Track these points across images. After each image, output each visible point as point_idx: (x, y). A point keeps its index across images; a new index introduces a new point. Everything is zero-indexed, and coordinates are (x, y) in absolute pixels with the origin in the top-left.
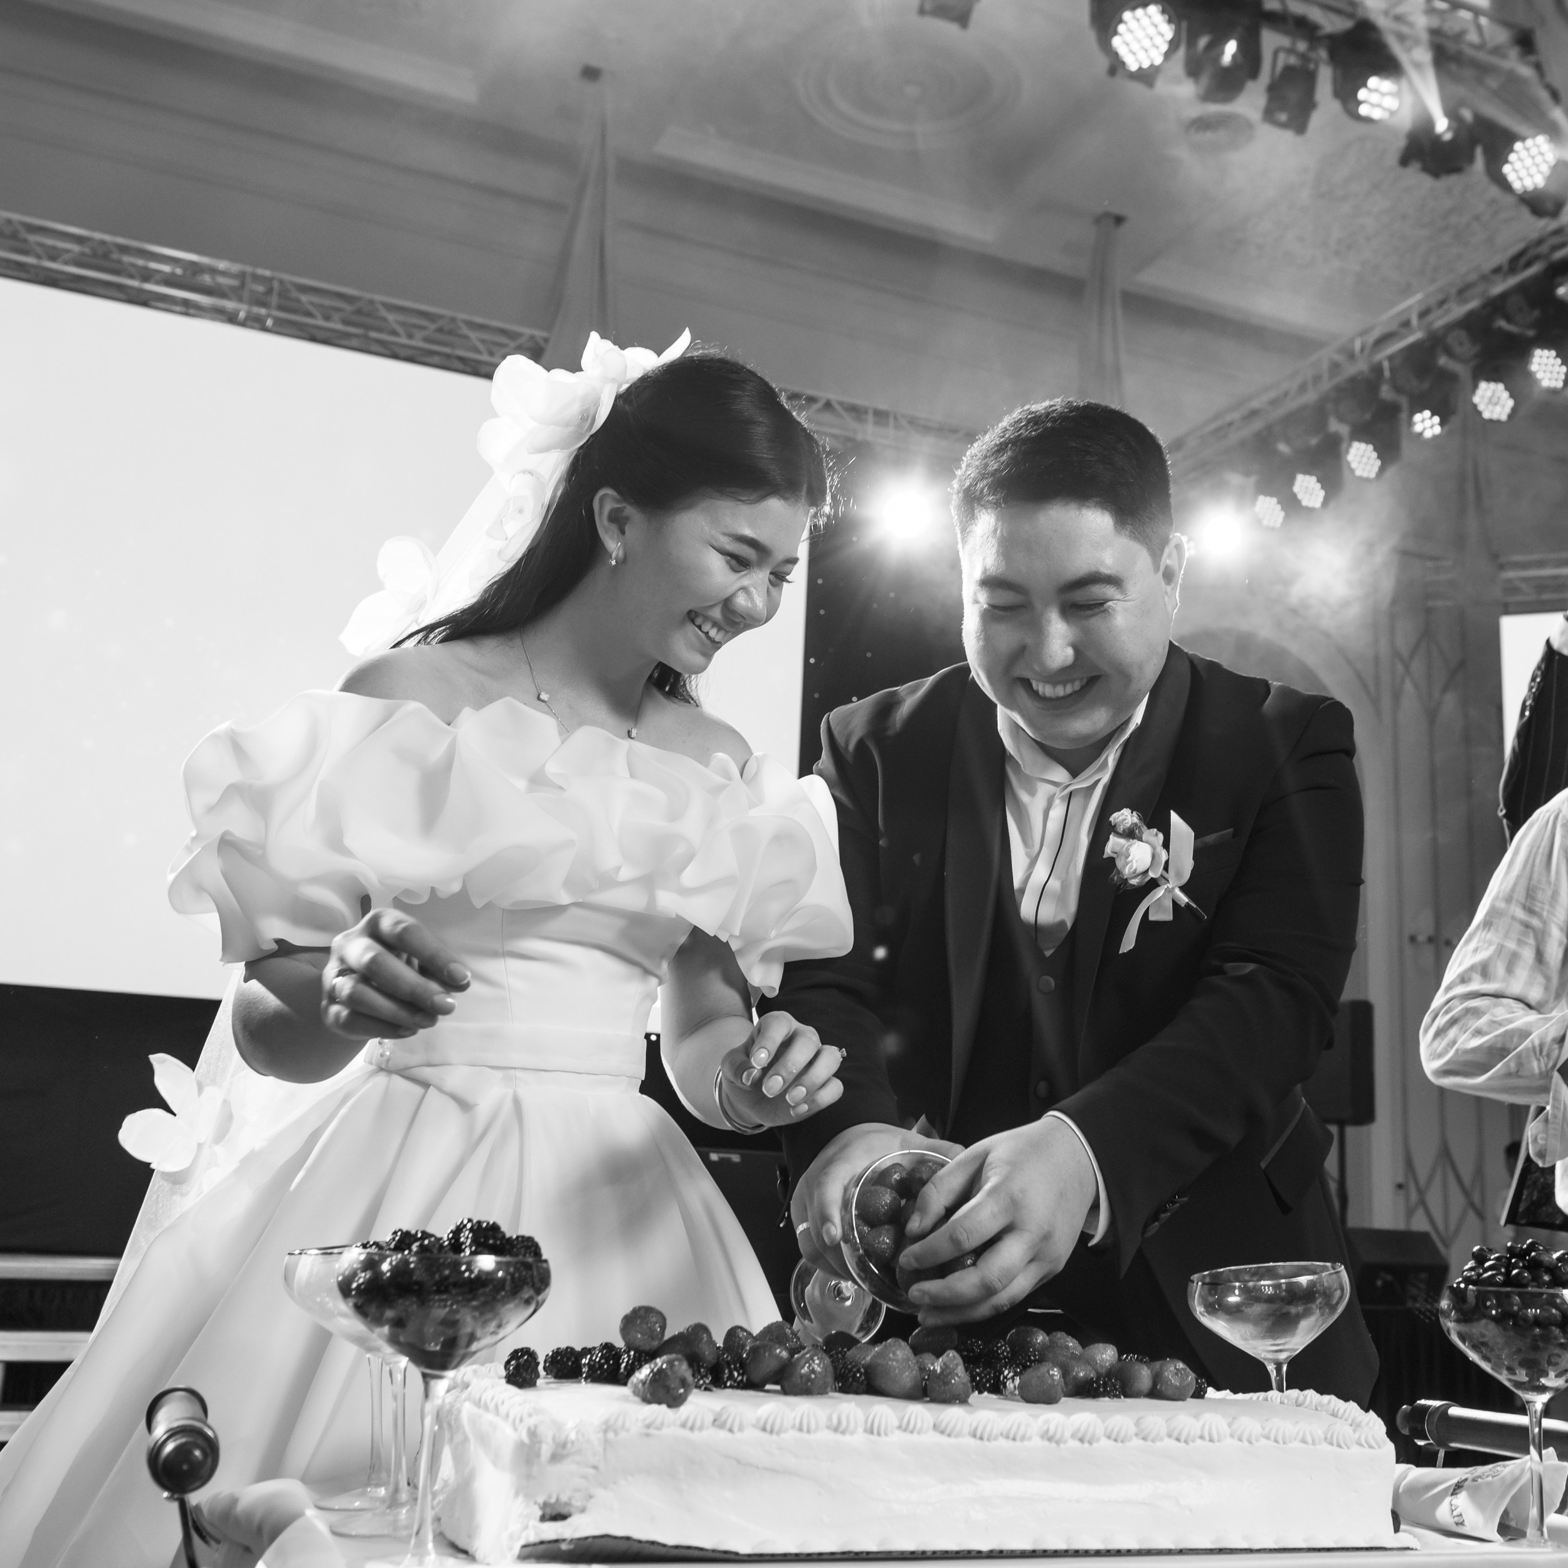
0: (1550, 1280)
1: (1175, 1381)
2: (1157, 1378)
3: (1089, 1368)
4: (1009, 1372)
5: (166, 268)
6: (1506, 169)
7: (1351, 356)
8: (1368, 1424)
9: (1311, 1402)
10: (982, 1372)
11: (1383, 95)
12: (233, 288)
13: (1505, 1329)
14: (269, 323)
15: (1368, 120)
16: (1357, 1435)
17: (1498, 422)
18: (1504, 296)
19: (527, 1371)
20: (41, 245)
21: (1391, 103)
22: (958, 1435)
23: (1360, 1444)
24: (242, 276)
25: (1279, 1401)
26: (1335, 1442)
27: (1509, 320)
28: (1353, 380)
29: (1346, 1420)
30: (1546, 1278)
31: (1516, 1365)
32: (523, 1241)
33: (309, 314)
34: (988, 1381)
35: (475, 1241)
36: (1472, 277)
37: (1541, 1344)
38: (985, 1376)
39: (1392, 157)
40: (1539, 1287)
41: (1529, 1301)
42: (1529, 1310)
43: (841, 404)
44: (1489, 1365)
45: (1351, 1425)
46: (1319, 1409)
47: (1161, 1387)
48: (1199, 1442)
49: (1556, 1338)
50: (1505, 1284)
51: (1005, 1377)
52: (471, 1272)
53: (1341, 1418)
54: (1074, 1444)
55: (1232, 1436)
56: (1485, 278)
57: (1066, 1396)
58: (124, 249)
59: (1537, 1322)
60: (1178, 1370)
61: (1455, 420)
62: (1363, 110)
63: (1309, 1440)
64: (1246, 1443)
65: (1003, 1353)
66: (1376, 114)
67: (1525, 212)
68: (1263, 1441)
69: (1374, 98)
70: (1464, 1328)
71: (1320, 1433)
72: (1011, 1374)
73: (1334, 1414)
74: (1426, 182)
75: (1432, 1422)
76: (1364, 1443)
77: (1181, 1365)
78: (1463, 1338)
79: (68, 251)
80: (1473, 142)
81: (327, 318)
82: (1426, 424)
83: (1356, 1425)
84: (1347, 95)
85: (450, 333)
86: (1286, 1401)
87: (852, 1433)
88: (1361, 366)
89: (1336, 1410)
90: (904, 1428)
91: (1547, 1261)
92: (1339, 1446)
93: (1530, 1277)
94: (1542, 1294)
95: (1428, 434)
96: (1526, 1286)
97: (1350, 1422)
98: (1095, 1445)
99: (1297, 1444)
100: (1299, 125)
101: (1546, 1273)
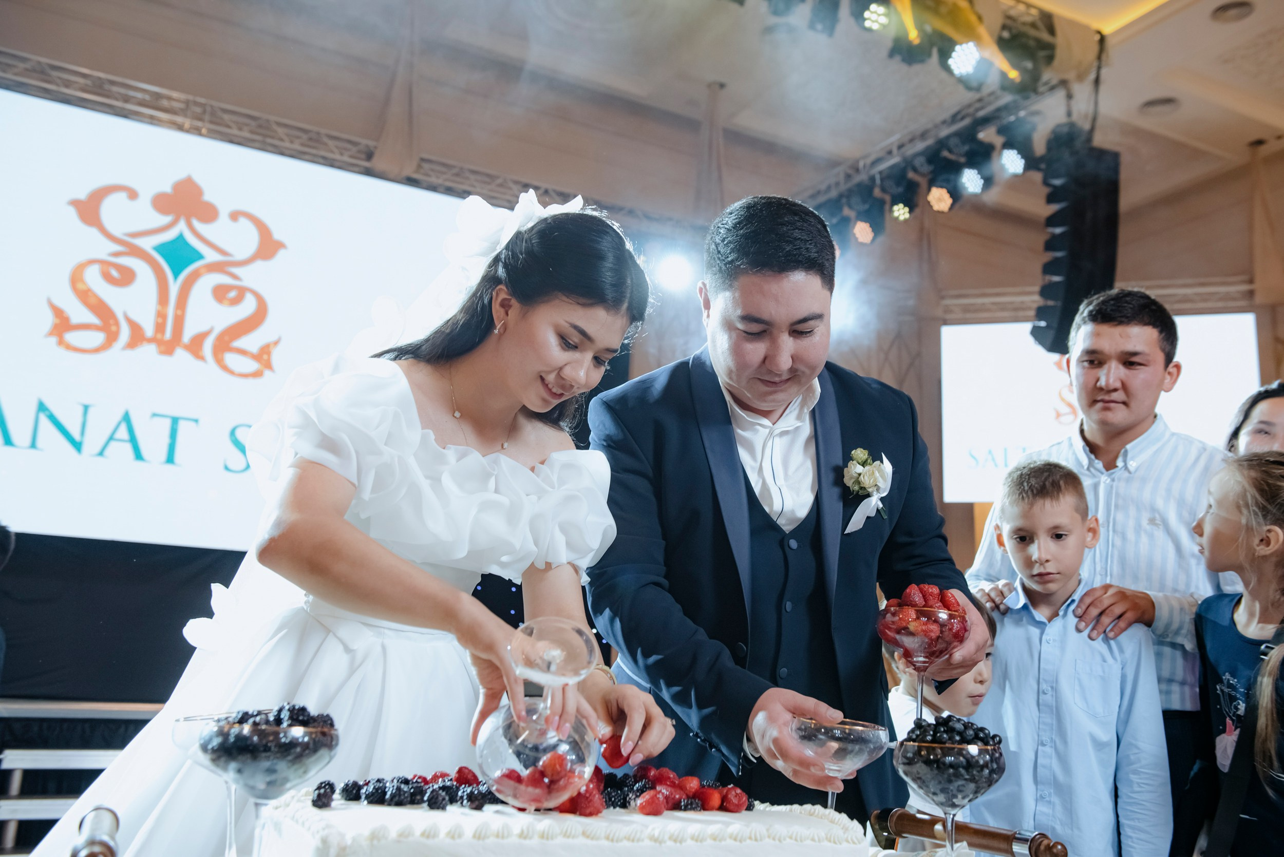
0: (960, 740)
1: (735, 801)
2: (724, 799)
3: (682, 792)
4: (632, 795)
5: (139, 95)
6: (951, 62)
7: (857, 170)
8: (853, 828)
9: (819, 813)
10: (616, 795)
11: (879, 15)
12: (182, 110)
13: (932, 770)
14: (204, 131)
15: (869, 30)
16: (846, 836)
17: (943, 212)
18: (948, 137)
19: (325, 798)
20: (60, 78)
21: (884, 20)
22: (598, 839)
23: (847, 841)
24: (187, 102)
25: (799, 811)
26: (832, 840)
27: (950, 151)
28: (859, 185)
29: (840, 825)
30: (958, 738)
31: (938, 792)
32: (322, 717)
33: (229, 127)
34: (619, 801)
35: (291, 718)
36: (930, 126)
37: (953, 778)
38: (618, 798)
39: (885, 53)
40: (953, 743)
41: (947, 752)
42: (947, 758)
43: (554, 191)
44: (922, 791)
45: (842, 828)
46: (823, 817)
47: (726, 805)
48: (748, 841)
49: (962, 776)
50: (932, 742)
51: (630, 799)
52: (287, 738)
53: (836, 824)
54: (670, 843)
55: (769, 837)
56: (936, 126)
57: (668, 809)
58: (112, 83)
59: (951, 765)
60: (737, 794)
61: (917, 211)
62: (867, 24)
63: (816, 838)
64: (777, 842)
65: (629, 782)
66: (875, 27)
67: (961, 88)
68: (788, 840)
69: (874, 17)
70: (907, 768)
71: (823, 834)
72: (634, 797)
73: (832, 822)
74: (904, 68)
75: (893, 821)
76: (850, 841)
77: (739, 791)
78: (906, 773)
79: (76, 83)
80: (932, 45)
81: (240, 129)
82: (901, 212)
83: (846, 829)
84: (858, 16)
85: (317, 141)
86: (803, 812)
87: (531, 838)
88: (863, 177)
89: (834, 818)
90: (566, 835)
91: (959, 728)
92: (835, 843)
93: (947, 738)
94: (954, 748)
95: (902, 218)
96: (944, 743)
97: (842, 826)
98: (684, 844)
99: (809, 842)
100: (830, 30)
101: (957, 735)
